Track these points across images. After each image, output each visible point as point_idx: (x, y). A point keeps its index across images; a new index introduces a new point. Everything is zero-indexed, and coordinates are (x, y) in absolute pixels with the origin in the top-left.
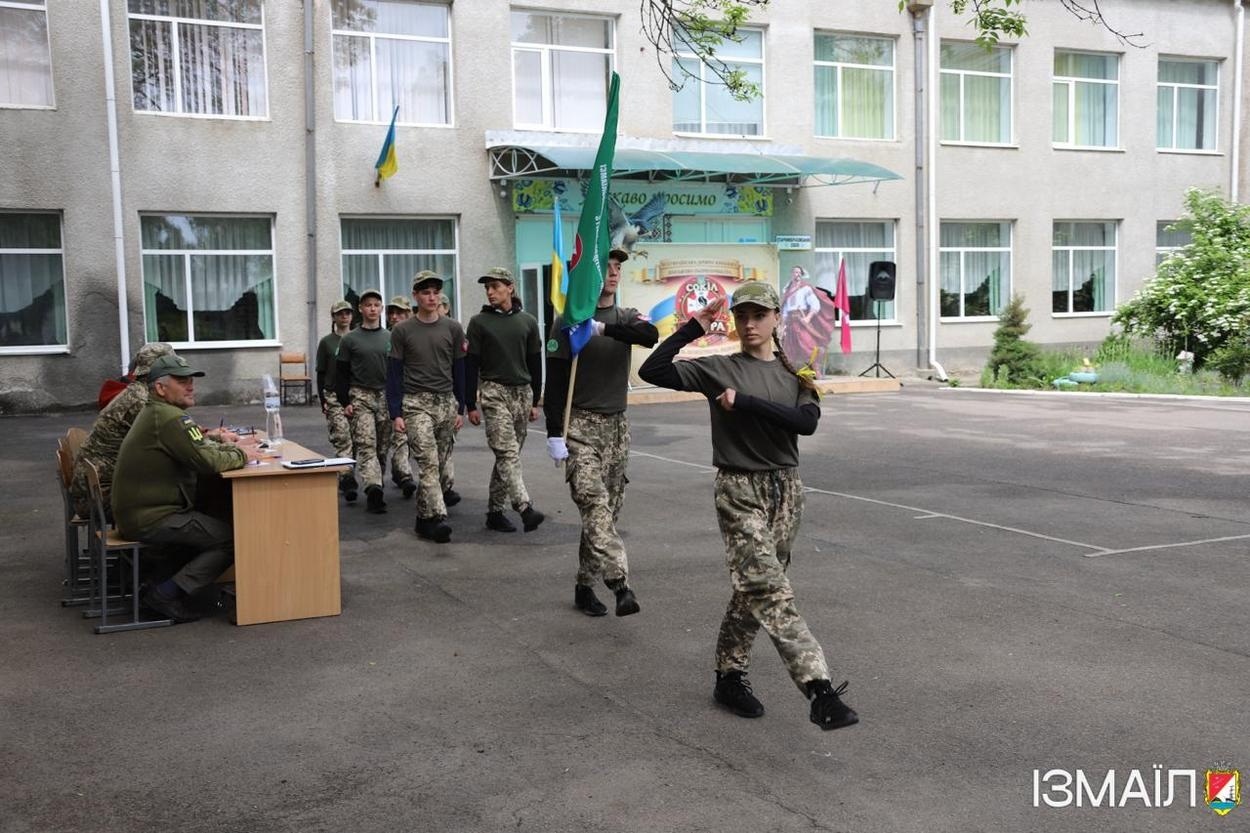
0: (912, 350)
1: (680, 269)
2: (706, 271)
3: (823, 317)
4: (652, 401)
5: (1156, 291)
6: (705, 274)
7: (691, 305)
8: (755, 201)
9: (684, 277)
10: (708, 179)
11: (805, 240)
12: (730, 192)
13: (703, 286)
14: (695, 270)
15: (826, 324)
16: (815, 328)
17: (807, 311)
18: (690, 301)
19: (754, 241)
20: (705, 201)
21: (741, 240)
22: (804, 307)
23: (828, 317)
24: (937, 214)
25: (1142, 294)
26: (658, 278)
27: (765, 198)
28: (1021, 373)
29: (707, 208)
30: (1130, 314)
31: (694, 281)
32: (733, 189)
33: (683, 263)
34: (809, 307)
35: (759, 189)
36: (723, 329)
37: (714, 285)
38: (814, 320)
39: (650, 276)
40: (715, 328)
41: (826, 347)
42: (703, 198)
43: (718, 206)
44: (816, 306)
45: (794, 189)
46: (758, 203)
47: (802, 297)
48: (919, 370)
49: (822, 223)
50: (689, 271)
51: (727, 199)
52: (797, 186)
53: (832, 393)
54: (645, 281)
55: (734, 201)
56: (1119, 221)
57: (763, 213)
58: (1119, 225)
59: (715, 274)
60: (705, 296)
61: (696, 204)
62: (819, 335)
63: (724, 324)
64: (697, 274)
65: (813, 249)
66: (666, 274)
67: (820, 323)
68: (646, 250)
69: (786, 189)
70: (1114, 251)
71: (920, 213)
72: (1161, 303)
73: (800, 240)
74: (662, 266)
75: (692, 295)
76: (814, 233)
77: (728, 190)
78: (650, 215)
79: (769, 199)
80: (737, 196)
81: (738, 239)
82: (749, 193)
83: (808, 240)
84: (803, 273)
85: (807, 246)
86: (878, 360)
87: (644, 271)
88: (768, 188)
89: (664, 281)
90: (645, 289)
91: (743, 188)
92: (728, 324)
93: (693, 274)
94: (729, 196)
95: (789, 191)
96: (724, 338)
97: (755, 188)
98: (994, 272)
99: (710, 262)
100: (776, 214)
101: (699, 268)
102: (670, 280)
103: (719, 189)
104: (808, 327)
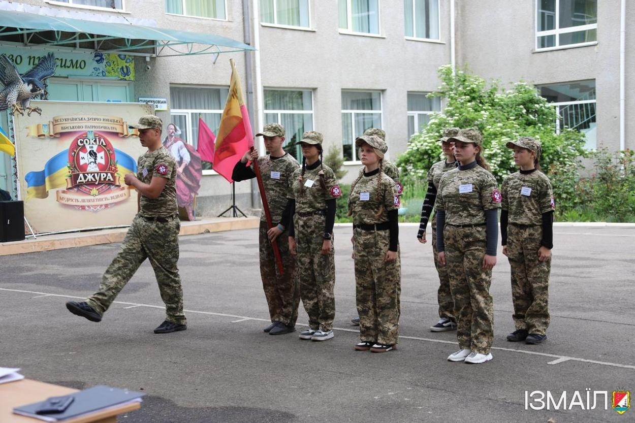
0: (248, 193)
1: (72, 125)
2: (95, 127)
3: (193, 167)
4: (58, 247)
5: (429, 143)
6: (94, 129)
7: (83, 158)
8: (120, 67)
9: (75, 132)
10: (78, 45)
11: (162, 102)
12: (98, 58)
13: (92, 141)
14: (85, 126)
15: (195, 174)
16: (187, 177)
17: (181, 162)
18: (82, 154)
19: (120, 101)
20: (75, 65)
21: (108, 101)
22: (177, 159)
23: (197, 167)
24: (262, 83)
25: (417, 146)
26: (52, 134)
27: (128, 65)
28: (342, 210)
29: (79, 71)
30: (407, 161)
31: (84, 136)
32: (101, 56)
33: (73, 119)
34: (182, 159)
35: (122, 57)
36: (112, 179)
37: (102, 140)
38: (186, 170)
39: (45, 131)
40: (105, 179)
41: (196, 194)
42: (74, 62)
43: (89, 70)
44: (187, 158)
45: (151, 58)
46: (122, 68)
47: (176, 152)
48: (254, 210)
49: (175, 88)
50: (79, 127)
51: (95, 64)
52: (154, 55)
53: (209, 232)
54: (39, 136)
55: (102, 66)
56: (383, 91)
57: (127, 77)
58: (383, 94)
59: (103, 130)
60: (95, 149)
61: (68, 67)
62: (190, 183)
63: (112, 175)
64: (87, 130)
65: (169, 110)
66: (59, 130)
67: (190, 172)
68: (40, 107)
69: (145, 57)
70: (380, 114)
71: (250, 82)
72: (433, 152)
73: (159, 102)
74: (55, 122)
75: (83, 149)
76: (169, 97)
77: (95, 57)
78: (41, 74)
79: (132, 66)
80: (105, 62)
81: (107, 100)
82: (114, 60)
83: (165, 102)
84: (176, 130)
85: (164, 107)
86: (234, 204)
87: (38, 126)
88: (130, 56)
89: (57, 136)
90: (40, 143)
91: (109, 55)
92: (116, 175)
93: (84, 129)
94: (97, 61)
95: (148, 59)
96: (112, 187)
97: (119, 56)
98: (299, 130)
99: (98, 119)
100: (137, 79)
101: (89, 124)
102: (63, 135)
103: (87, 55)
104: (182, 176)
